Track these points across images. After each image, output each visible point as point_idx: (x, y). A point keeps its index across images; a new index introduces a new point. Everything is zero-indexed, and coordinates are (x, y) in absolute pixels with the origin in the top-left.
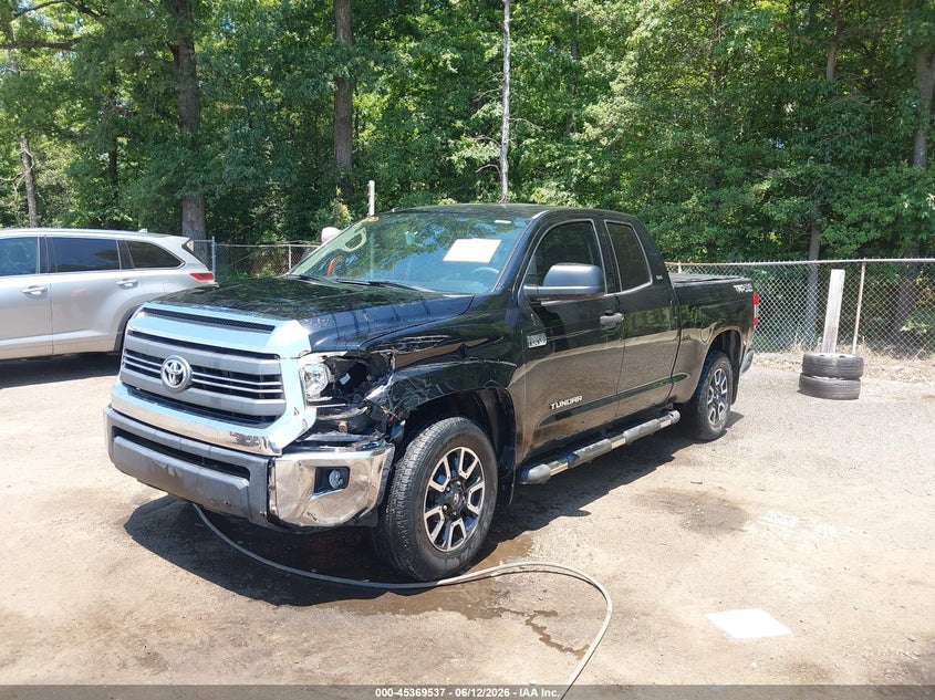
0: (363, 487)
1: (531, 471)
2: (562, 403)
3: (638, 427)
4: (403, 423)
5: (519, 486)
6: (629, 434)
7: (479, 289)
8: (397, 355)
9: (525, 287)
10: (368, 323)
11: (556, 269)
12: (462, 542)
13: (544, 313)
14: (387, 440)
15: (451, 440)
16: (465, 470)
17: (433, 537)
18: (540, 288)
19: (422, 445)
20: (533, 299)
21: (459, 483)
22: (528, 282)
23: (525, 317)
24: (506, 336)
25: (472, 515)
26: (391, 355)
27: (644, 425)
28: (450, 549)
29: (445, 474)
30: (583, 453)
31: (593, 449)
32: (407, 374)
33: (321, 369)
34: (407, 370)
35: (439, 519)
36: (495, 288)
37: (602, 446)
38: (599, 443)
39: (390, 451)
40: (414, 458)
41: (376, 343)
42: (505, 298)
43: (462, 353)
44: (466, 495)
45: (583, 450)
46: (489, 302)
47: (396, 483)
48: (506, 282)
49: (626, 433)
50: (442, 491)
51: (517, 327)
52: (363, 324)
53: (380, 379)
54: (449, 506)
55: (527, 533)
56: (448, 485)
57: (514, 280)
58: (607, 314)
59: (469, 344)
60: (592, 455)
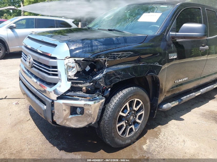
0: (90, 115)
1: (164, 106)
2: (180, 81)
3: (206, 88)
4: (109, 89)
5: (158, 111)
6: (202, 91)
7: (151, 33)
8: (108, 61)
9: (171, 33)
10: (97, 46)
11: (186, 25)
12: (133, 133)
13: (177, 45)
14: (102, 96)
15: (130, 97)
16: (136, 107)
17: (120, 133)
18: (177, 33)
19: (117, 98)
20: (173, 38)
21: (133, 112)
22: (172, 31)
23: (169, 46)
24: (160, 53)
25: (138, 123)
26: (105, 61)
27: (208, 87)
28: (127, 136)
29: (127, 109)
30: (185, 98)
31: (189, 97)
32: (113, 69)
33: (74, 65)
34: (113, 67)
35: (124, 126)
36: (157, 33)
37: (192, 95)
38: (191, 95)
39: (103, 100)
40: (113, 104)
41: (98, 55)
42: (161, 37)
43: (139, 60)
44: (136, 116)
45: (185, 97)
46: (154, 38)
47: (105, 113)
48: (162, 30)
49: (201, 90)
50: (125, 116)
51: (165, 50)
52: (95, 46)
53: (101, 71)
54: (128, 121)
55: (159, 126)
56: (128, 113)
57: (166, 30)
58: (202, 46)
59: (142, 57)
60: (188, 99)
